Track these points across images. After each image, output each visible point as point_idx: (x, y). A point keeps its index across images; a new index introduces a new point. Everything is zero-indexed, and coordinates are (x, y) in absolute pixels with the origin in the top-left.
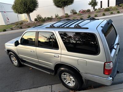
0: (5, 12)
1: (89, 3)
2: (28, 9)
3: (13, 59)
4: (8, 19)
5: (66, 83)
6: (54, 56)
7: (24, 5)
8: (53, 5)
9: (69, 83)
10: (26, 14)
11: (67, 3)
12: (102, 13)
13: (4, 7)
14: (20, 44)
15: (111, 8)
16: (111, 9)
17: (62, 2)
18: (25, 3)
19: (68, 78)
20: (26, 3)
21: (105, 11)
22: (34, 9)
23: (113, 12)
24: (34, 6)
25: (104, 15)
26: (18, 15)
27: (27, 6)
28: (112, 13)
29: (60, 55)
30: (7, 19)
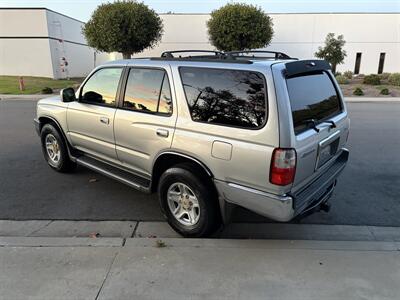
0: (61, 41)
1: (318, 51)
2: (131, 40)
3: (52, 145)
4: (67, 64)
5: (178, 217)
6: (158, 134)
7: (121, 27)
8: (207, 40)
9: (186, 216)
10: (121, 54)
11: (249, 40)
12: (353, 87)
13: (60, 26)
14: (76, 100)
15: (386, 78)
16: (386, 81)
17: (234, 37)
18: (124, 21)
19: (185, 200)
20: (127, 21)
21: (364, 83)
22: (146, 44)
23: (390, 91)
24: (148, 36)
25: (359, 93)
26: (97, 54)
27: (127, 32)
28: (385, 93)
29: (171, 131)
30: (62, 62)
